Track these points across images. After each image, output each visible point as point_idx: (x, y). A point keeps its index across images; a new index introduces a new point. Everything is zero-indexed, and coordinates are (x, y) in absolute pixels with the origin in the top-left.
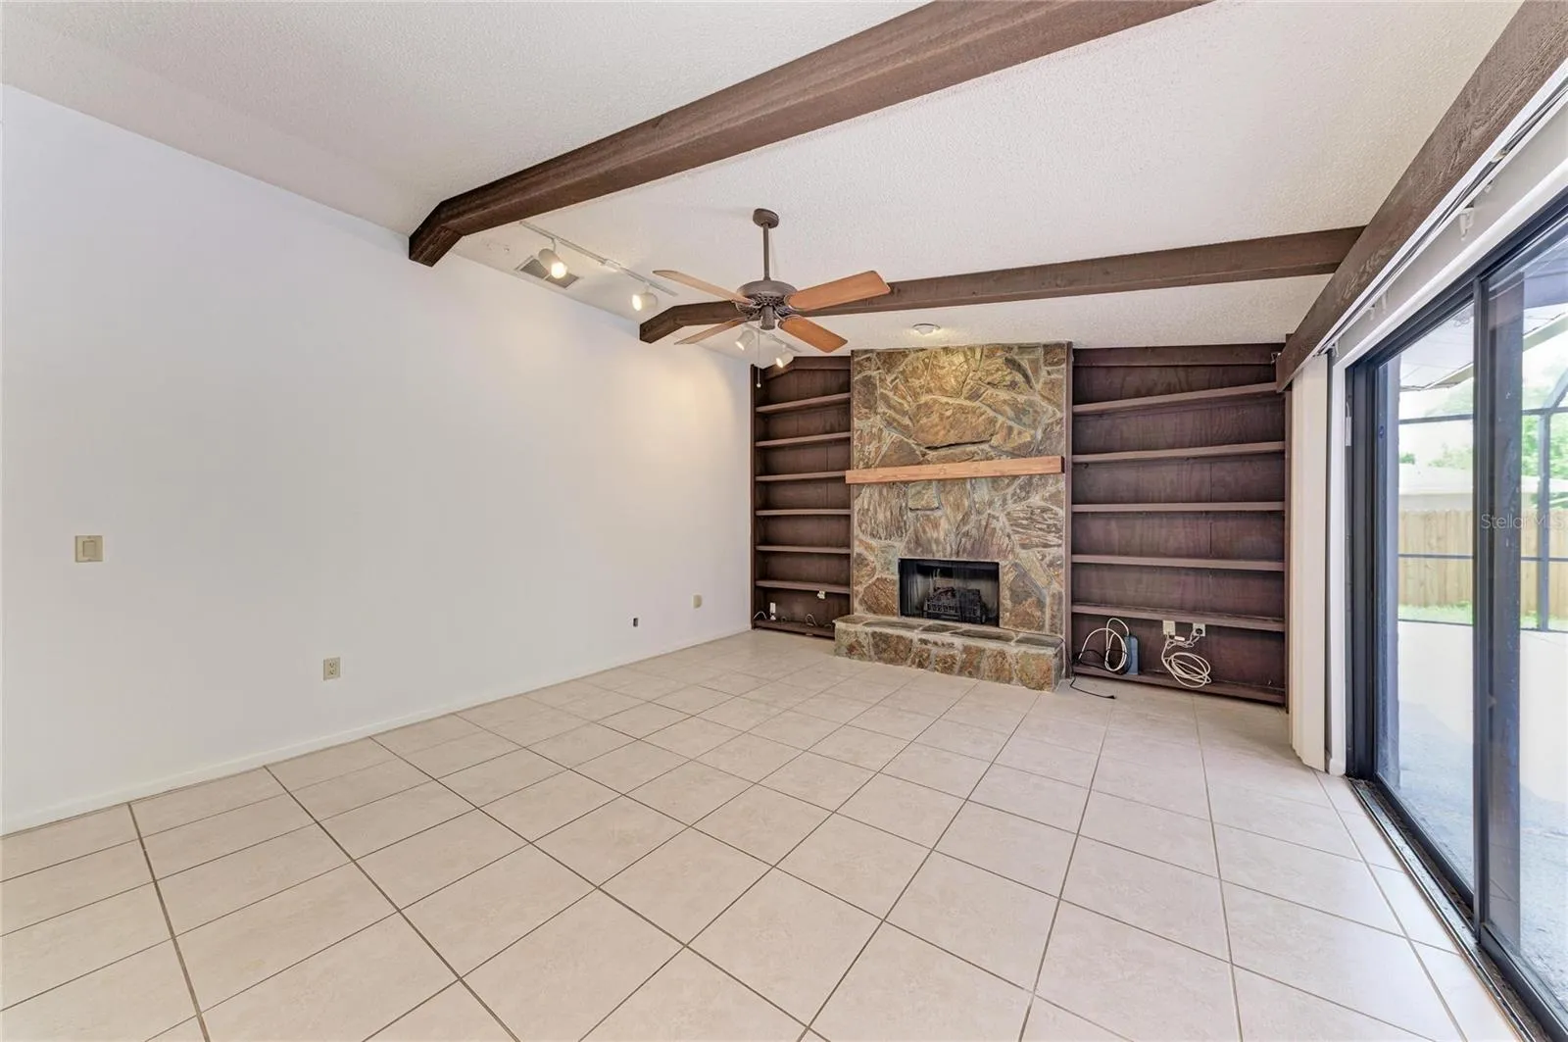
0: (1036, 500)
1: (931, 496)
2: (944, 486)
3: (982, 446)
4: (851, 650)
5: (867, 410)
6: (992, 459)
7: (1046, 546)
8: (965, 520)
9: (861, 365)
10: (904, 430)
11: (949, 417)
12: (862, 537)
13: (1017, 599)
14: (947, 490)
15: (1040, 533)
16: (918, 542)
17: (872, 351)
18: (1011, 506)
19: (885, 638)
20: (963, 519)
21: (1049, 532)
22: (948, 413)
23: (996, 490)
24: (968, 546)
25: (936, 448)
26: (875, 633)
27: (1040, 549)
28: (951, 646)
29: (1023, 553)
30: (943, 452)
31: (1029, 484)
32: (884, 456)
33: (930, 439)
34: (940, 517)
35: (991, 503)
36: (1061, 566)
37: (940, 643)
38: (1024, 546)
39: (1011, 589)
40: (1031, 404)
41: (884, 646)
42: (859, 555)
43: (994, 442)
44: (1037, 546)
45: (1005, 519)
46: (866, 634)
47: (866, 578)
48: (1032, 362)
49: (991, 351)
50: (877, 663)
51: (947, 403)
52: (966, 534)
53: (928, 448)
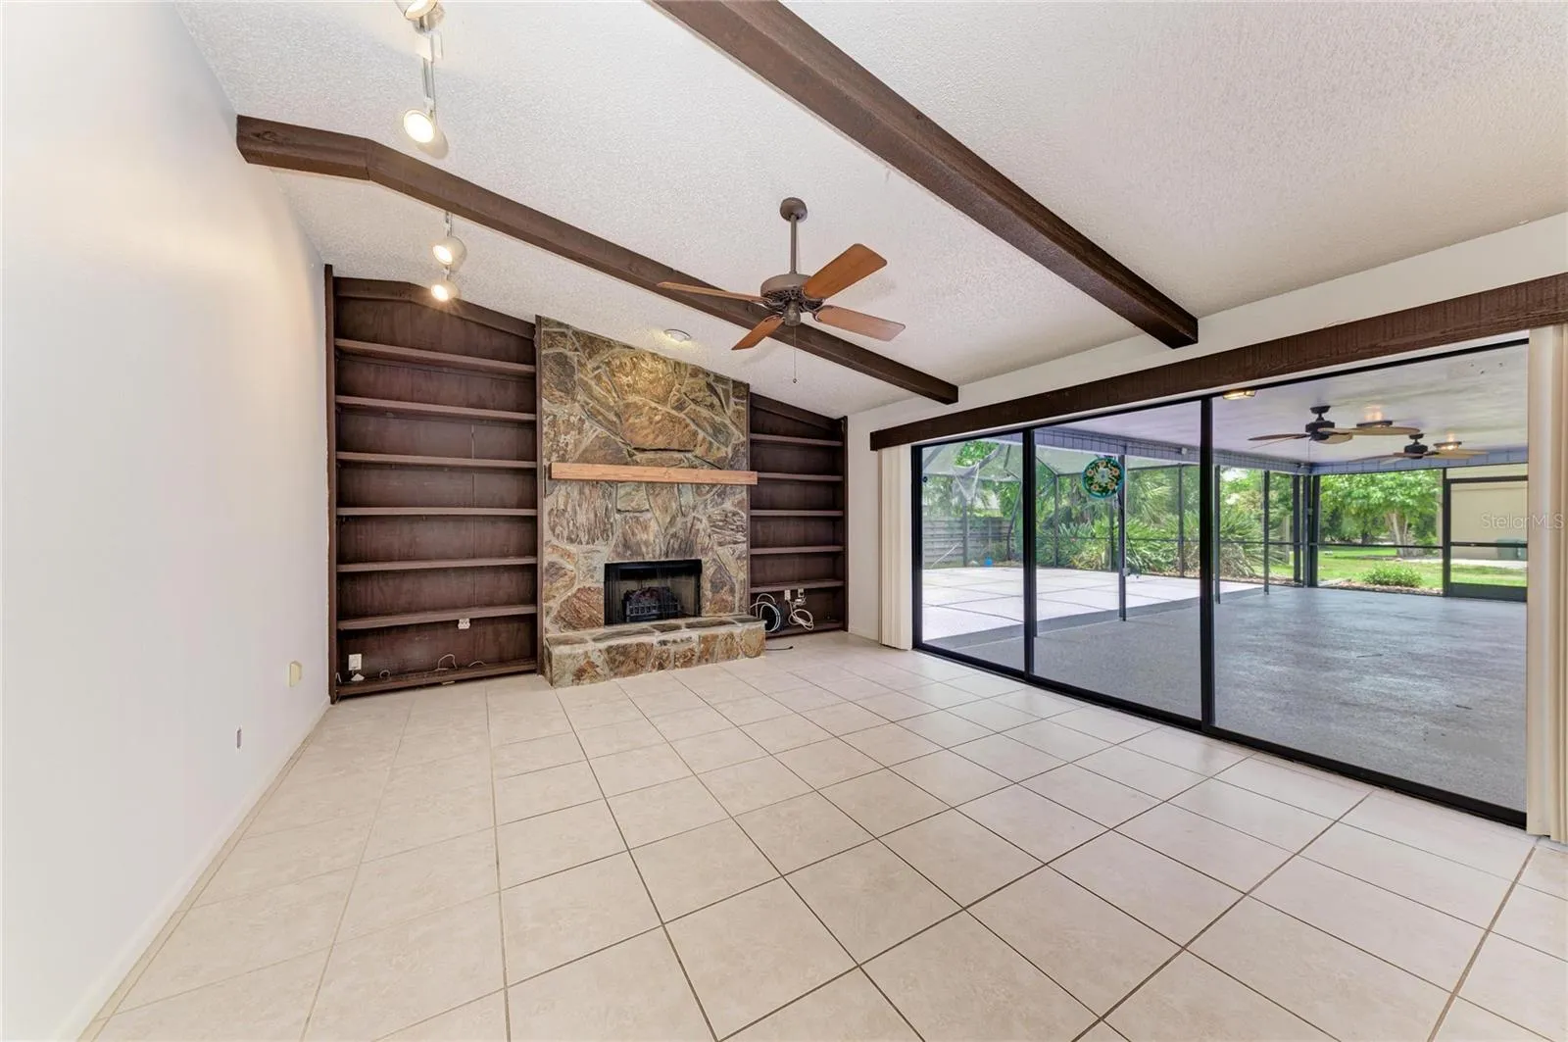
0: (728, 505)
1: (640, 498)
2: (653, 489)
3: (689, 455)
4: (579, 675)
5: (562, 394)
6: (696, 468)
7: (735, 543)
8: (672, 522)
9: (553, 339)
10: (610, 426)
11: (658, 422)
12: (555, 542)
13: (716, 587)
14: (656, 492)
15: (732, 532)
16: (626, 545)
17: (567, 327)
18: (710, 510)
19: (624, 650)
20: (671, 521)
21: (738, 532)
22: (658, 418)
23: (699, 495)
24: (676, 546)
25: (644, 450)
26: (611, 647)
27: (732, 546)
28: (689, 640)
29: (720, 550)
30: (650, 455)
31: (723, 491)
32: (585, 451)
33: (639, 440)
34: (650, 520)
35: (694, 508)
36: (744, 558)
37: (679, 640)
38: (721, 544)
39: (711, 581)
40: (725, 426)
41: (622, 658)
42: (552, 565)
43: (699, 451)
44: (729, 543)
45: (706, 522)
46: (600, 651)
47: (563, 591)
48: (724, 391)
49: (696, 372)
50: (614, 680)
51: (656, 409)
52: (674, 536)
53: (635, 449)
